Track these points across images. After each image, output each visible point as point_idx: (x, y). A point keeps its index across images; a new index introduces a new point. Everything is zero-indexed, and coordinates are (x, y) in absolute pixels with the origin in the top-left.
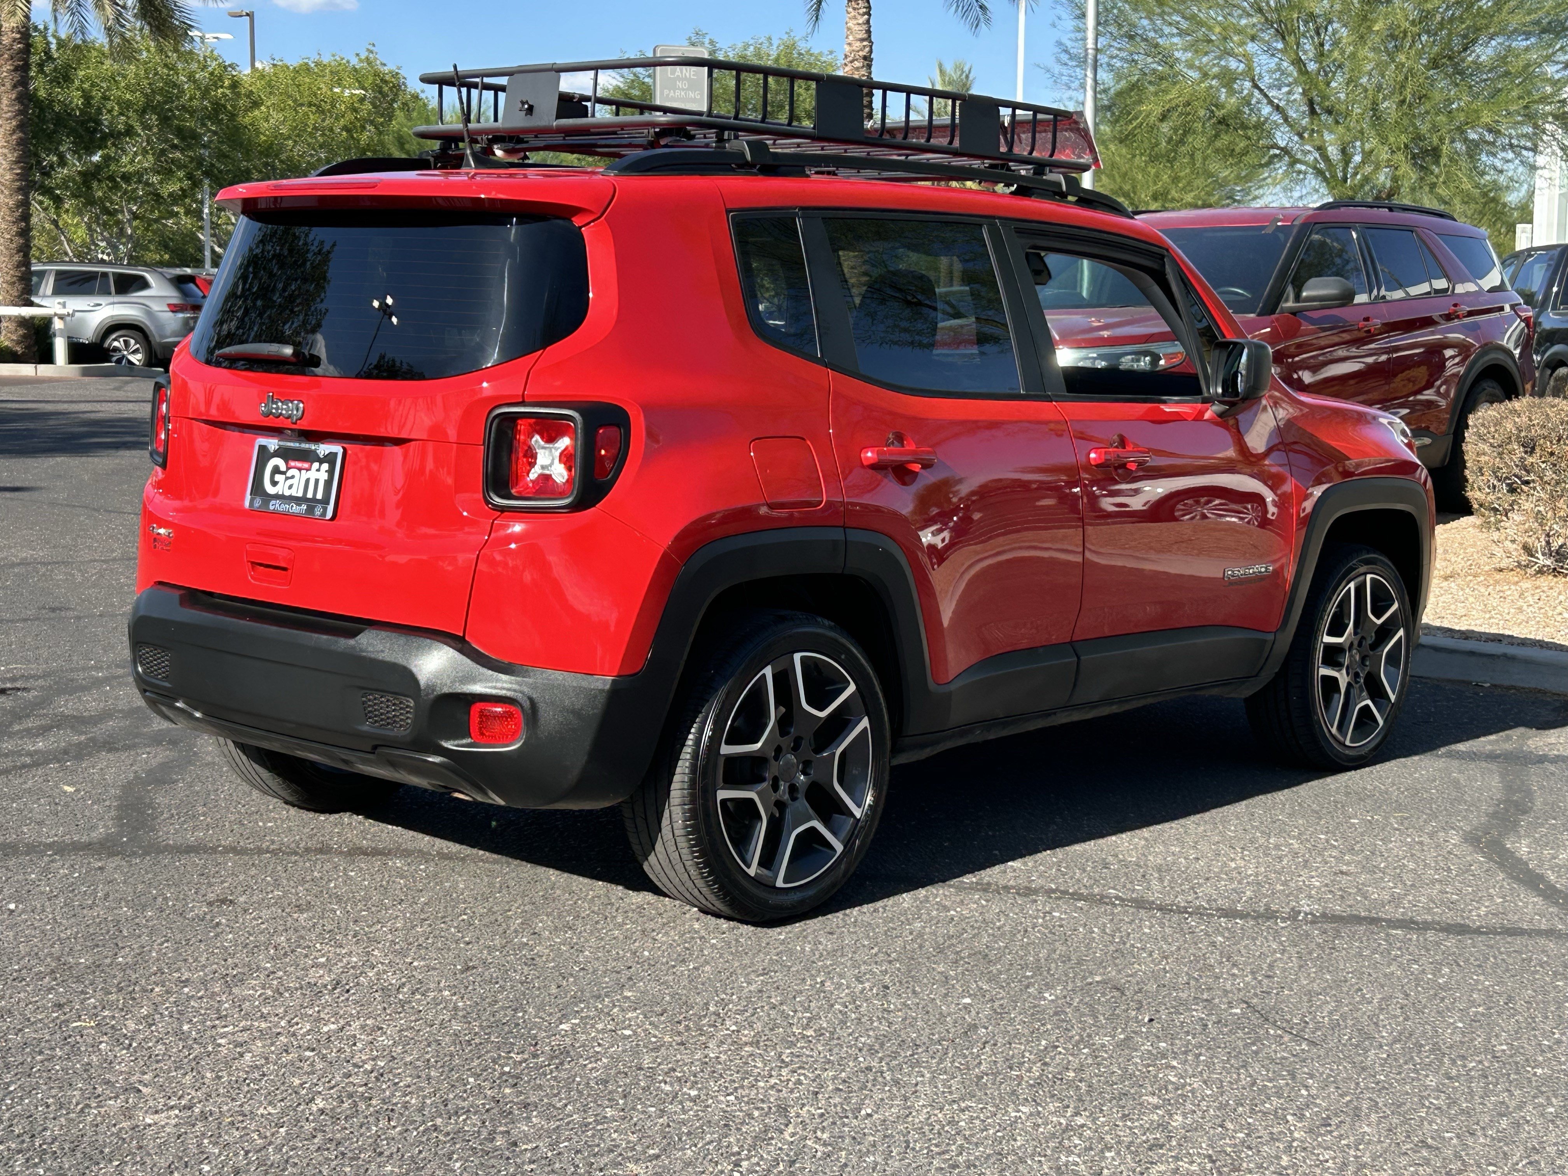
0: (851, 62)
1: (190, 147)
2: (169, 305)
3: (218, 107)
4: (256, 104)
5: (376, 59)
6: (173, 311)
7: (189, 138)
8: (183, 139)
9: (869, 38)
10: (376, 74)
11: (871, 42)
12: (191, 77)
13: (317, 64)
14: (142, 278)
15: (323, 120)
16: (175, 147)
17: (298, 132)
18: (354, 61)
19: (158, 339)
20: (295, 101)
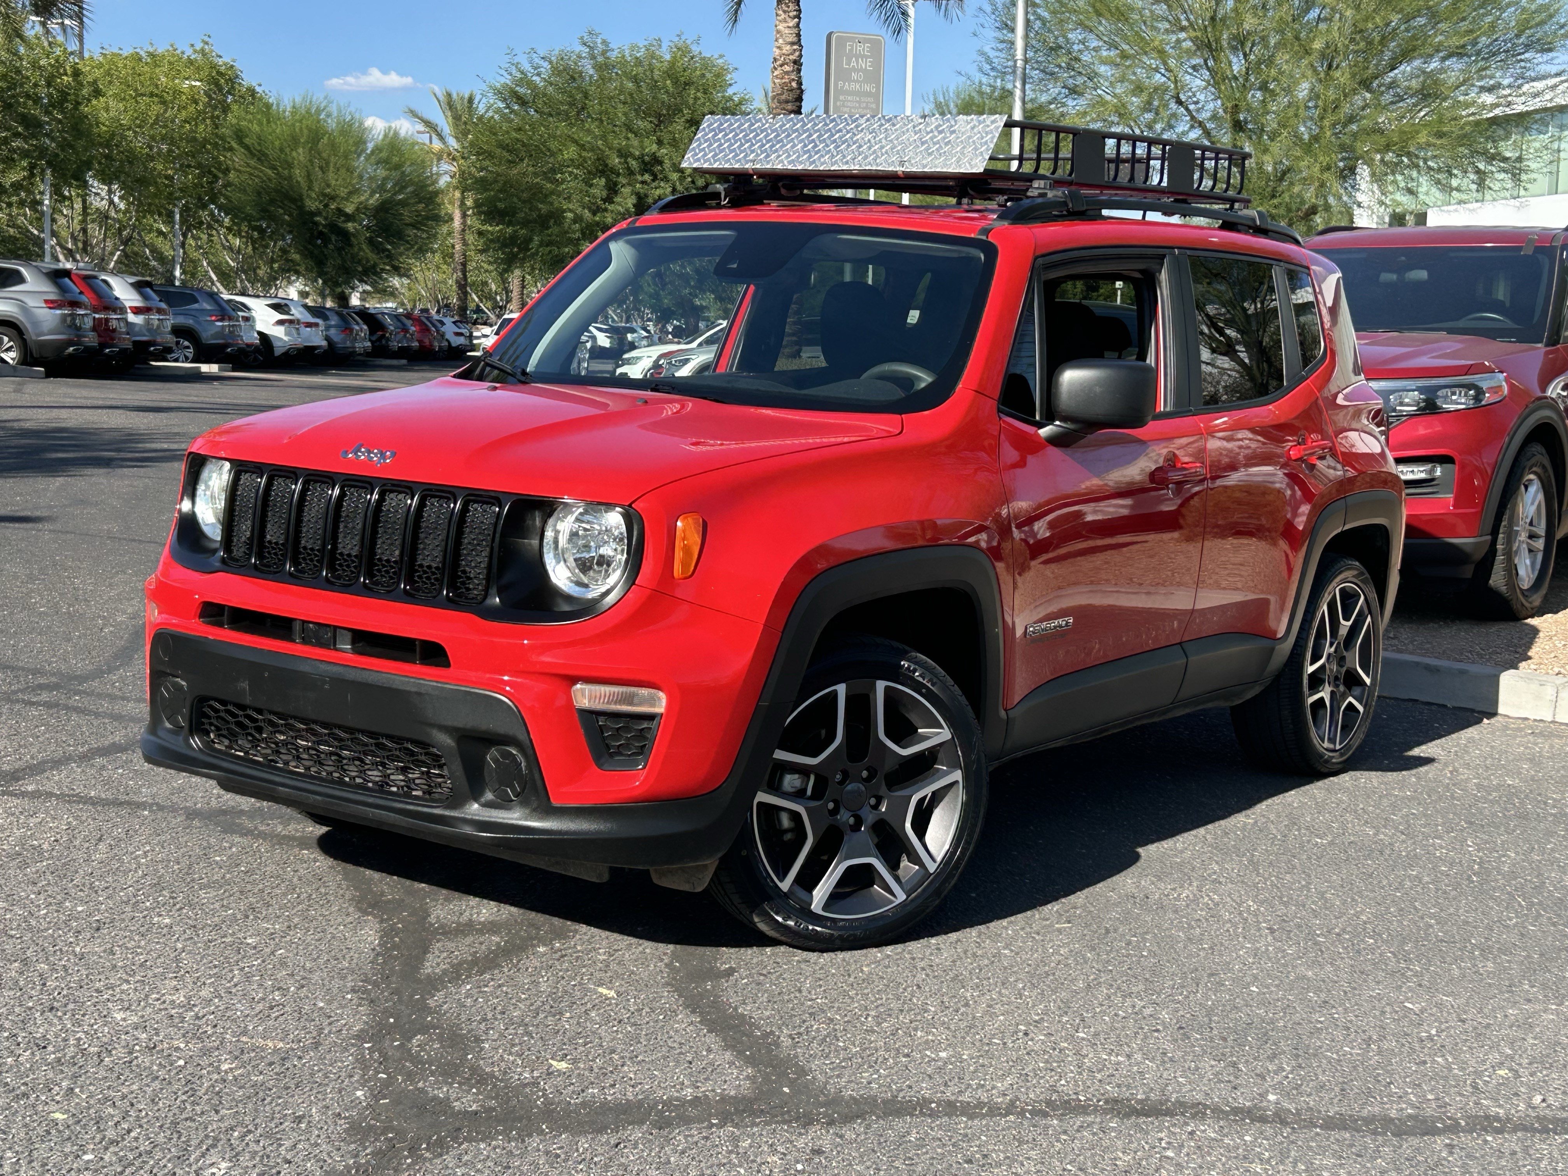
0: (781, 66)
1: (34, 136)
2: (46, 301)
3: (64, 95)
4: (97, 93)
5: (212, 51)
6: (50, 308)
7: (32, 125)
8: (27, 128)
9: (799, 43)
10: (213, 66)
11: (801, 46)
12: (35, 65)
13: (151, 55)
14: (18, 272)
15: (166, 111)
16: (17, 135)
17: (140, 122)
18: (189, 52)
19: (34, 338)
20: (136, 90)
